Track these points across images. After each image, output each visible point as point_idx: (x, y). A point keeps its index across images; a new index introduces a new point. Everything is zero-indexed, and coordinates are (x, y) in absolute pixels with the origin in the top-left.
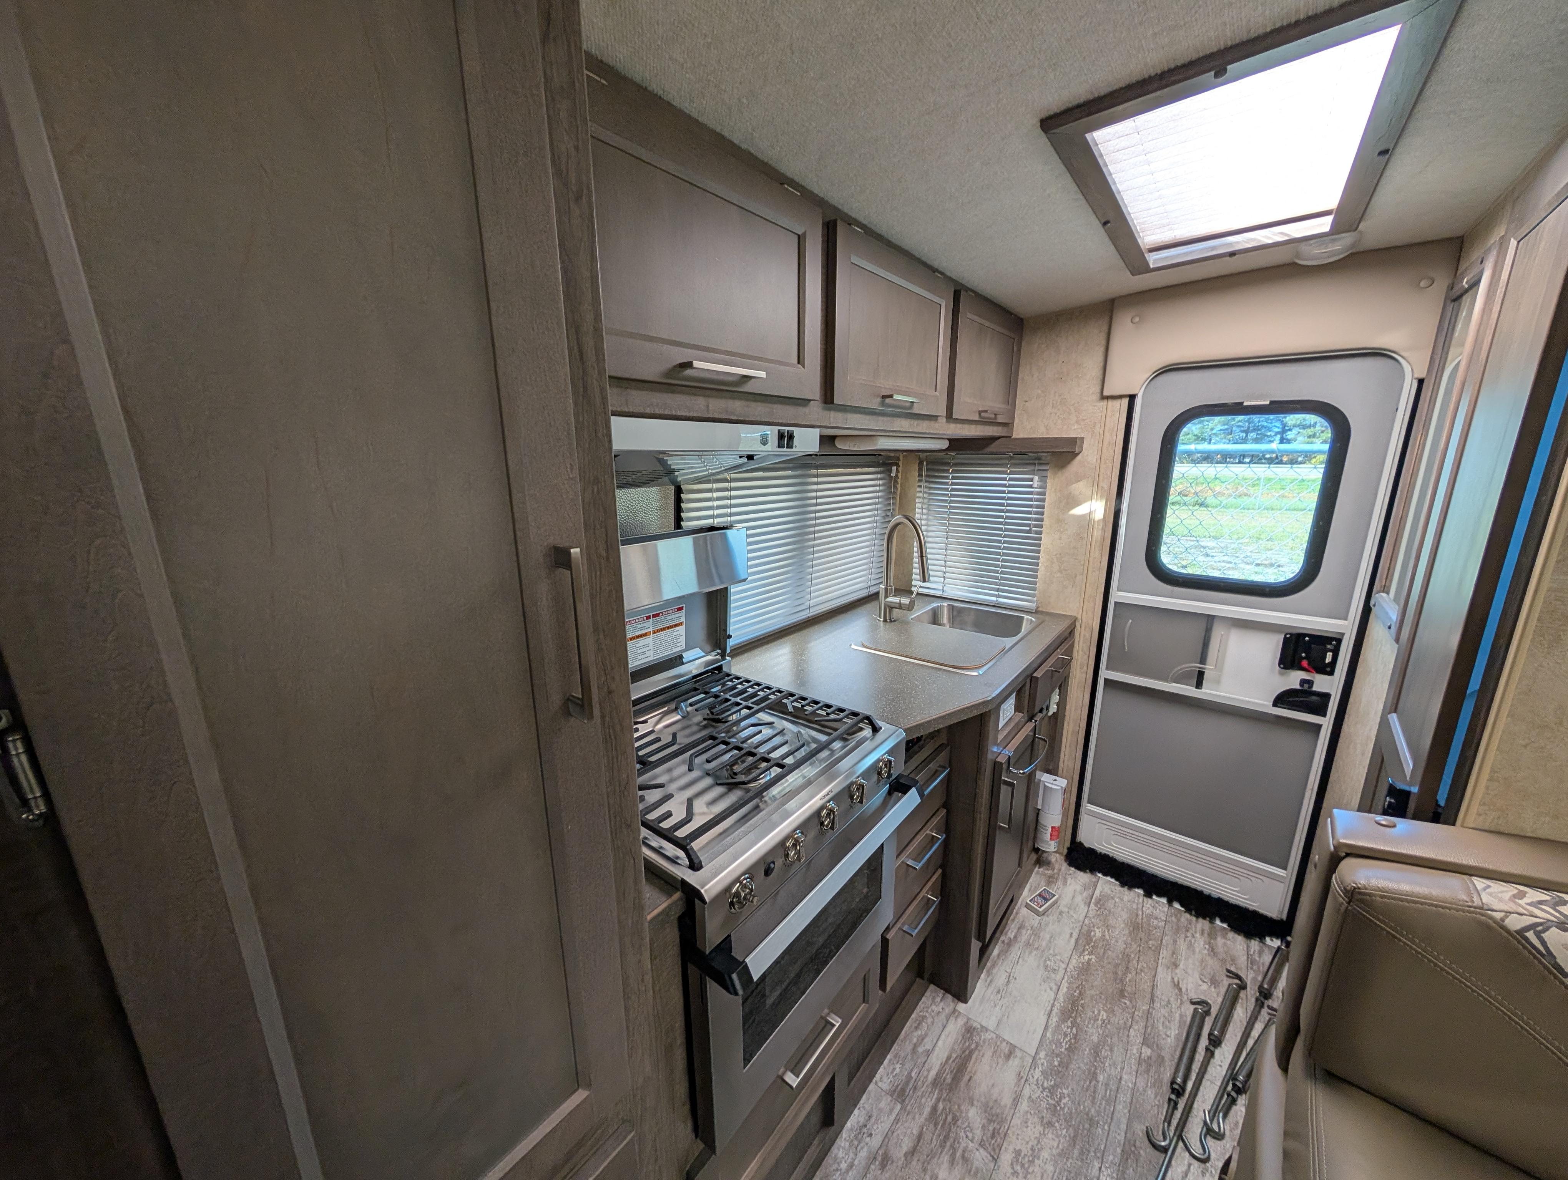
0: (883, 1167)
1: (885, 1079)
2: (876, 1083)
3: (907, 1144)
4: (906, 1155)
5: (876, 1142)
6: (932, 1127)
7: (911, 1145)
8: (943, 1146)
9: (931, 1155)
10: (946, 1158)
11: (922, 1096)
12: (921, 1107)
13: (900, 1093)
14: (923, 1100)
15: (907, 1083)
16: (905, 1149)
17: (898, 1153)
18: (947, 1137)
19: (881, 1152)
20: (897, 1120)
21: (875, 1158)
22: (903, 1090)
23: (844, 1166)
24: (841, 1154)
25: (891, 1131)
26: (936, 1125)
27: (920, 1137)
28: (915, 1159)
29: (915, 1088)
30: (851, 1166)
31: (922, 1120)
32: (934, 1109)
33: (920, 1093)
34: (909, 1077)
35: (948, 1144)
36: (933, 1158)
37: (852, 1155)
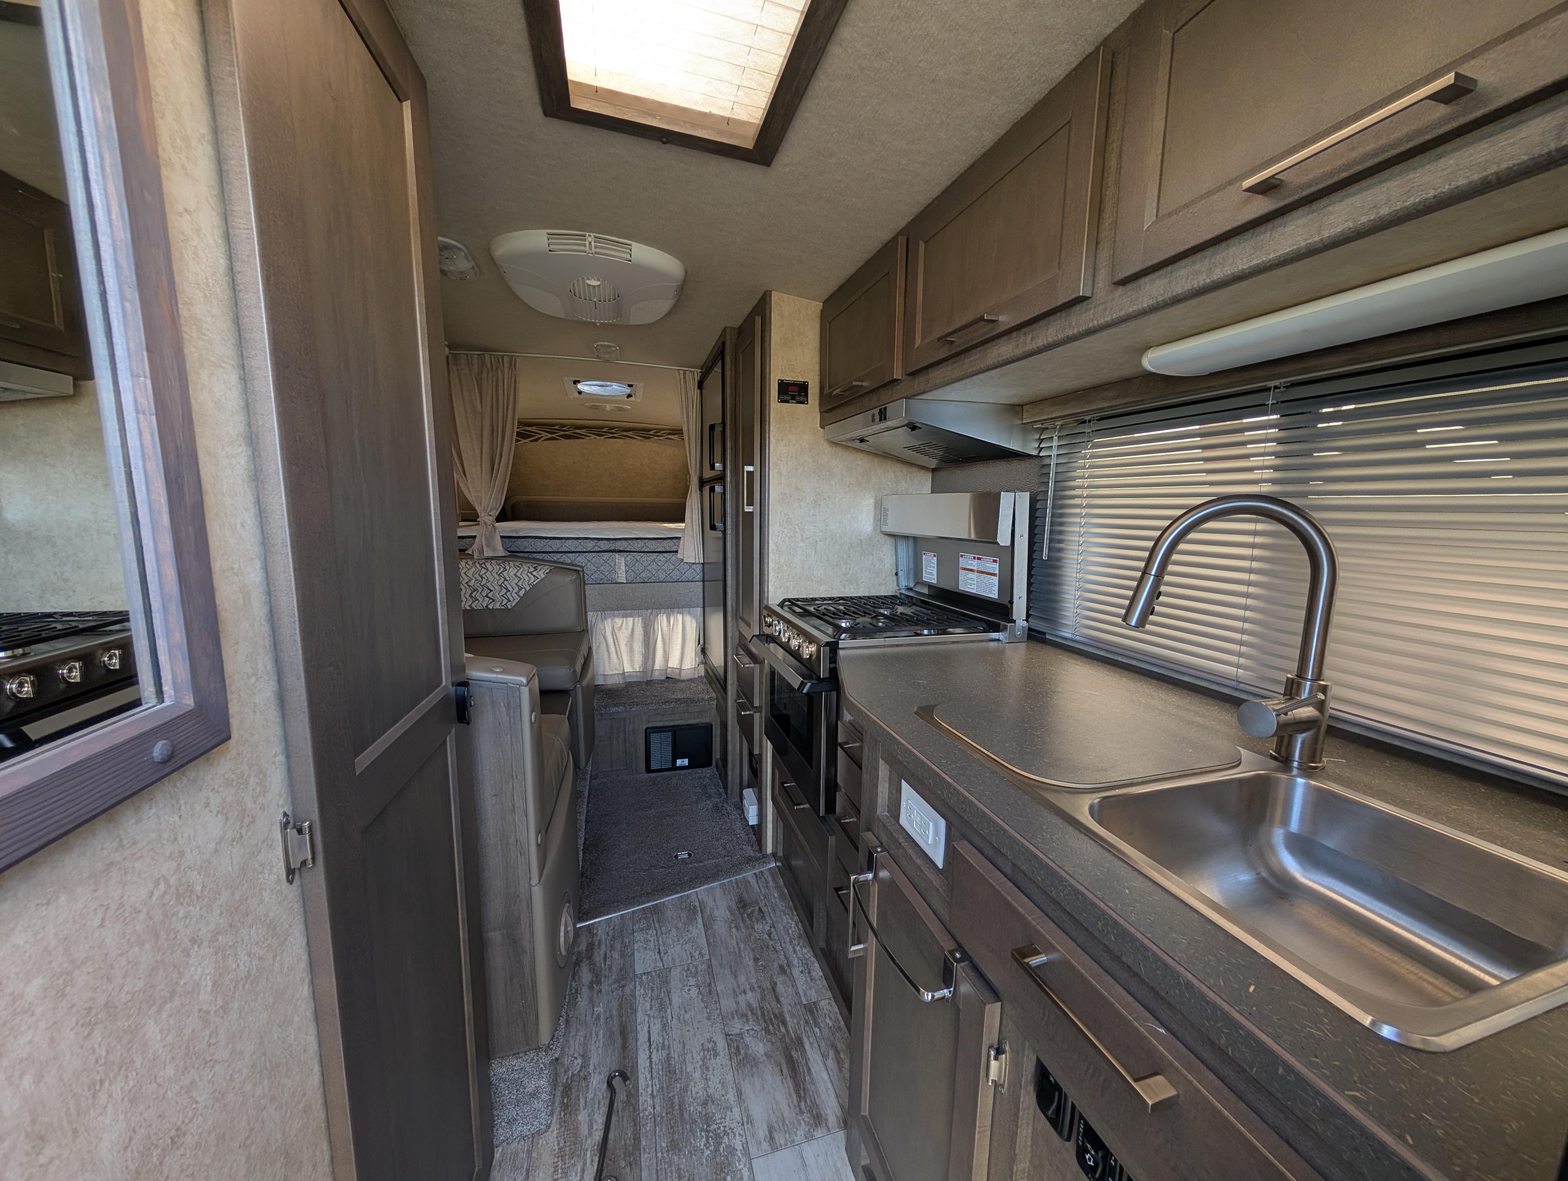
0: (781, 967)
1: (829, 1007)
2: (829, 999)
3: (780, 988)
4: (776, 983)
5: (796, 972)
6: (777, 1012)
7: (778, 990)
8: (761, 1008)
9: (763, 998)
10: (755, 1005)
11: (798, 1023)
12: (793, 1016)
13: (811, 1009)
14: (795, 1021)
15: (814, 1019)
16: (779, 985)
17: (780, 980)
18: (763, 1014)
19: (788, 971)
20: (797, 993)
21: (789, 966)
22: (811, 1012)
23: (798, 948)
24: (805, 951)
25: (794, 986)
26: (775, 1016)
27: (777, 1000)
28: (770, 987)
29: (807, 1022)
30: (795, 951)
31: (785, 1010)
32: (784, 1023)
33: (802, 1023)
34: (817, 1024)
35: (759, 1013)
36: (761, 998)
37: (799, 955)
